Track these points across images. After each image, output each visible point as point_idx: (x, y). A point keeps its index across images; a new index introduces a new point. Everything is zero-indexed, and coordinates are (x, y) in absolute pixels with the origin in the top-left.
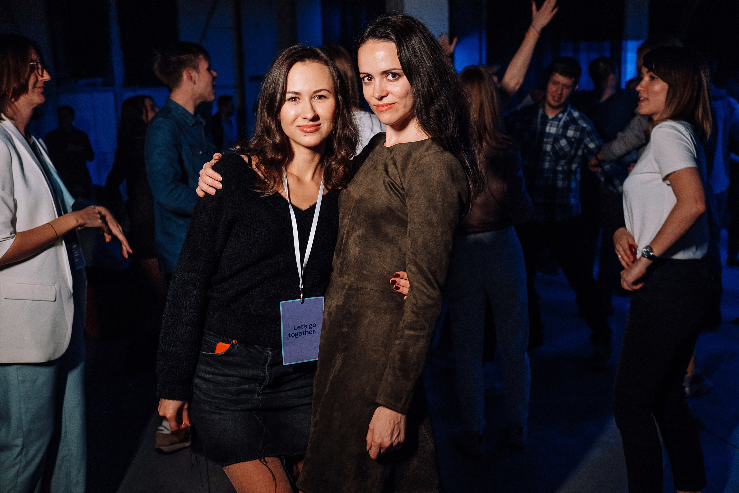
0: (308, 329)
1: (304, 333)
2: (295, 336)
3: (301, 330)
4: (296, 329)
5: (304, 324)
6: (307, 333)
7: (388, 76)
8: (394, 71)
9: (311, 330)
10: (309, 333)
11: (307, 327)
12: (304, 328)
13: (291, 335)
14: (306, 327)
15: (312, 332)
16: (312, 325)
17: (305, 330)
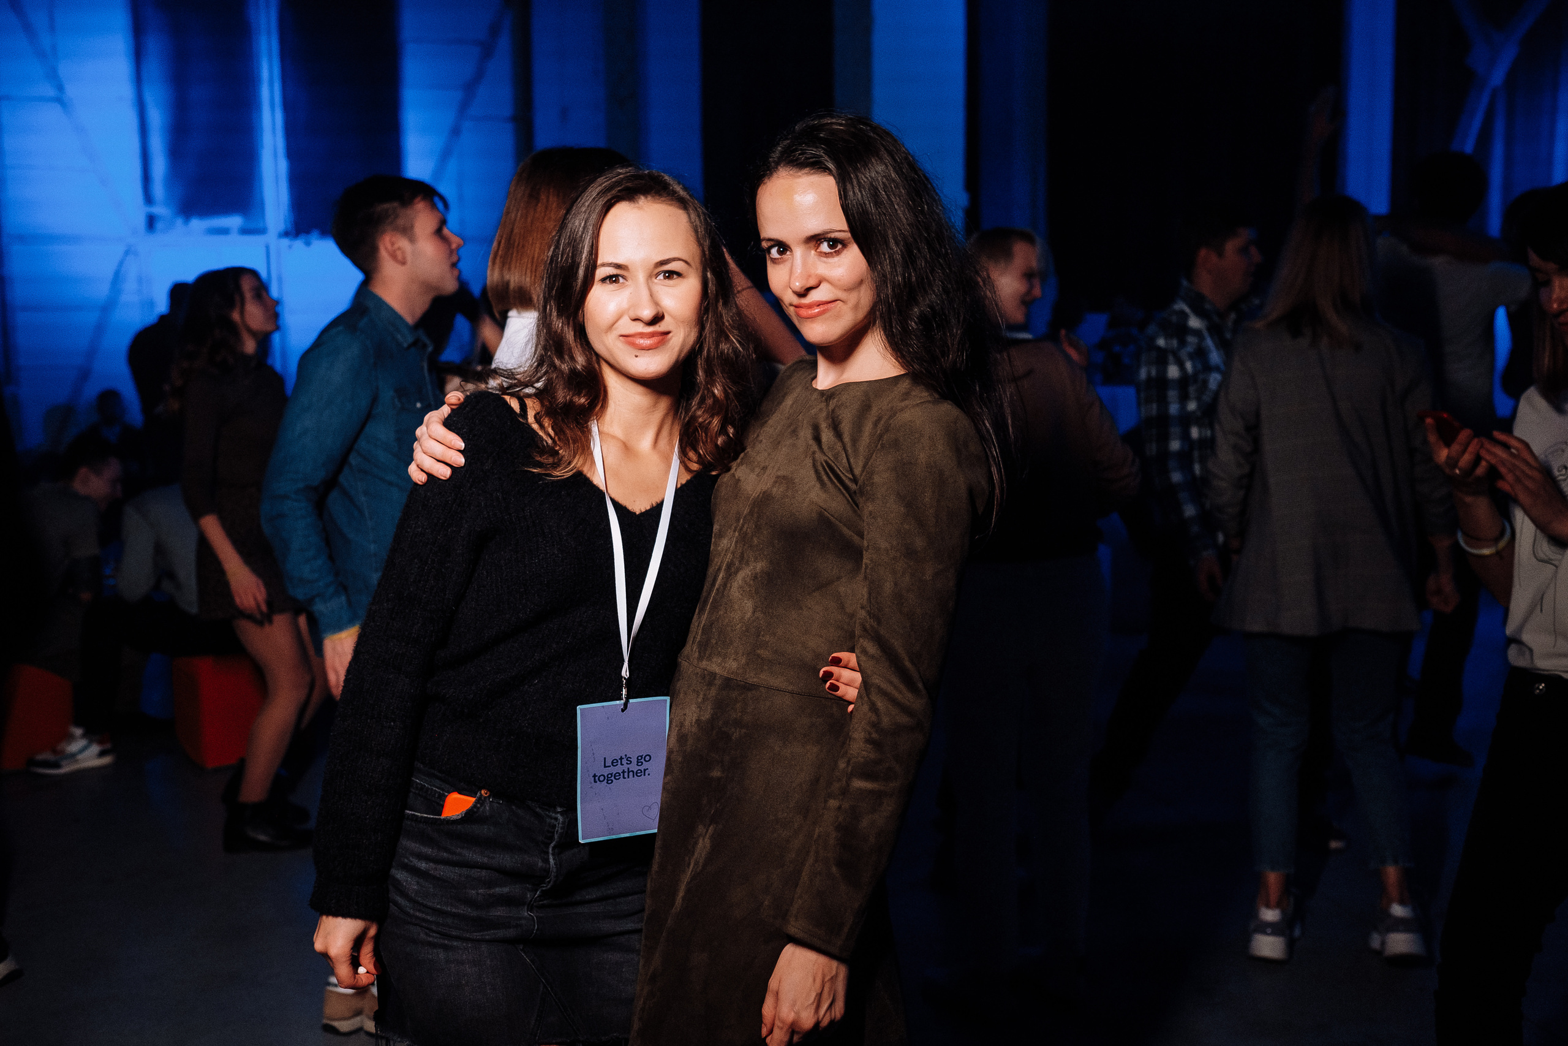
0: (634, 767)
1: (626, 775)
2: (606, 781)
3: (619, 769)
4: (610, 766)
5: (626, 755)
6: (631, 774)
7: (819, 245)
8: (833, 235)
9: (640, 768)
10: (636, 774)
11: (631, 762)
12: (625, 764)
13: (597, 778)
14: (629, 762)
15: (642, 772)
16: (641, 756)
17: (628, 769)
